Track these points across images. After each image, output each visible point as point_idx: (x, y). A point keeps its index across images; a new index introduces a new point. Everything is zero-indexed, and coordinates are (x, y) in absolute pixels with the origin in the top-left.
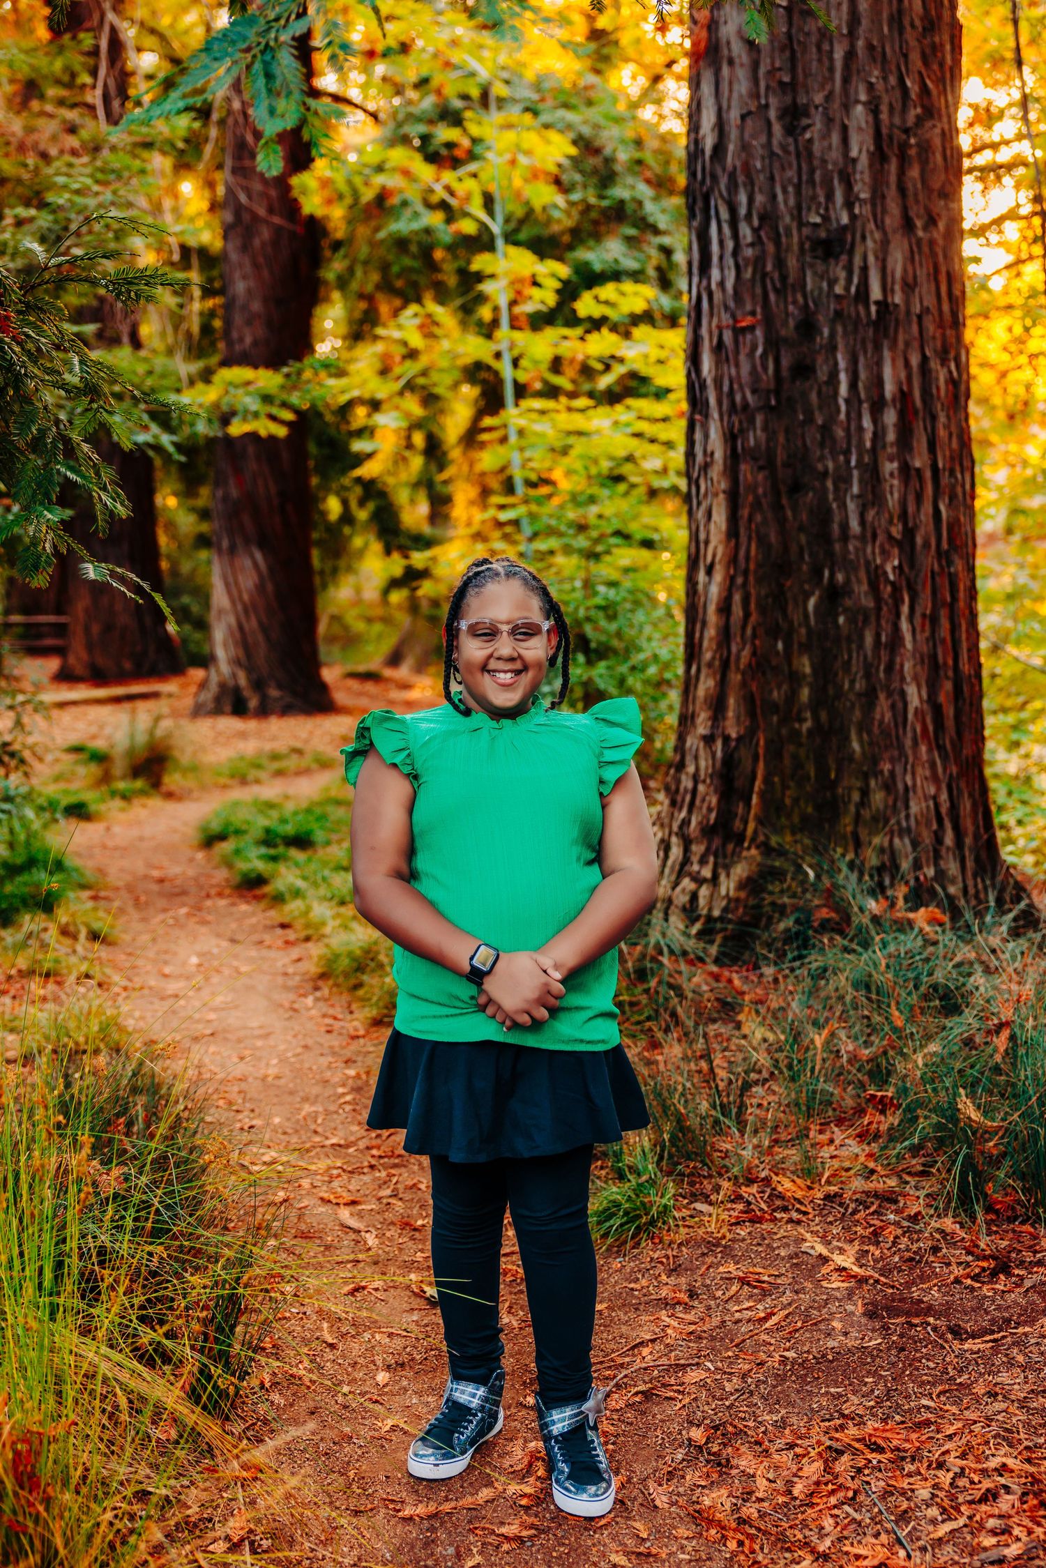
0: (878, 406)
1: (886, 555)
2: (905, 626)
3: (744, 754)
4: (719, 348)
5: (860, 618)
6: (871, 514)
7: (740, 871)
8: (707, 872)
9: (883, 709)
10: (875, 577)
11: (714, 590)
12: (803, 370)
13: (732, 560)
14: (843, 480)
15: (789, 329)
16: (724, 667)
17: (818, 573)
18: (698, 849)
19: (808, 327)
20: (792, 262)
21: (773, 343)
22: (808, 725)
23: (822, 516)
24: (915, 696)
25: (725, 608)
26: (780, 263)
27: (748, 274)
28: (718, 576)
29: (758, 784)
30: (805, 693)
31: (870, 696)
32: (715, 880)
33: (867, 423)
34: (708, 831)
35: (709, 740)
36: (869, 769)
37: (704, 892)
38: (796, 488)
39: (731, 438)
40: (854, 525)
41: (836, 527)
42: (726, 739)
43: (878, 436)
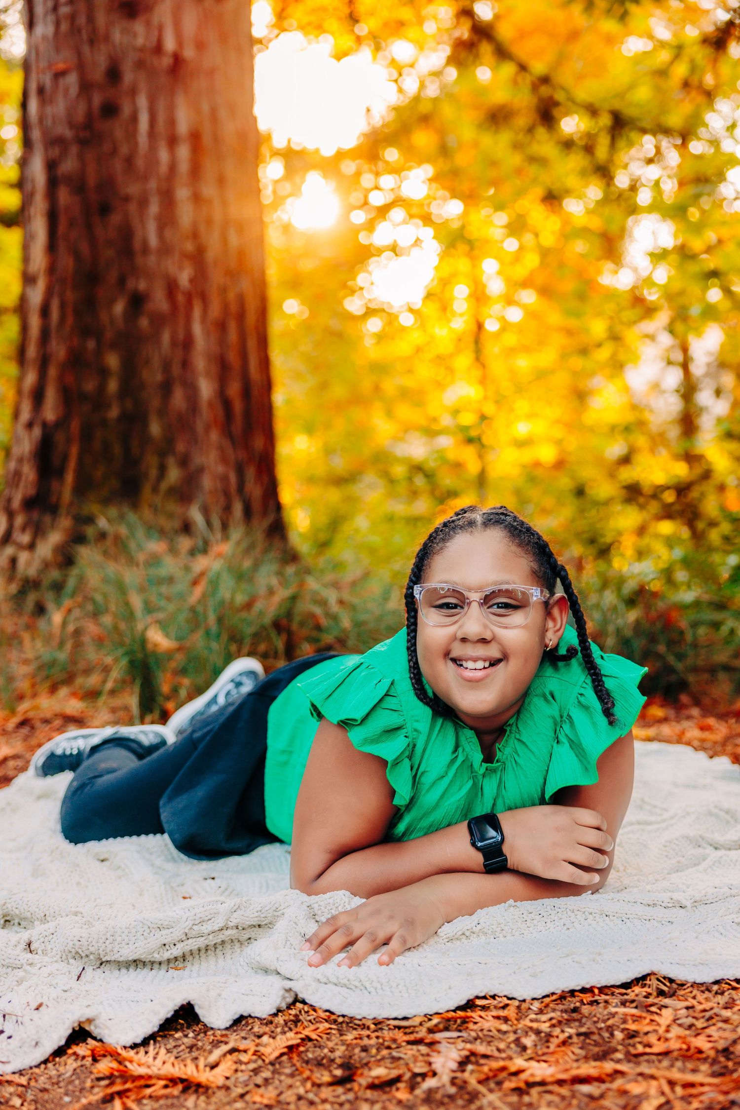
0: (173, 141)
1: (181, 268)
2: (197, 329)
3: (60, 438)
4: (41, 91)
5: (159, 321)
6: (168, 233)
7: (55, 538)
8: (25, 538)
9: (178, 399)
10: (172, 287)
11: (36, 296)
12: (110, 110)
13: (51, 269)
14: (143, 203)
15: (98, 73)
16: (44, 362)
17: (122, 281)
18: (19, 520)
19: (114, 74)
20: (101, 19)
21: (86, 87)
22: (114, 413)
23: (126, 234)
24: (206, 389)
25: (45, 311)
26: (91, 19)
27: (64, 27)
28: (41, 285)
29: (72, 464)
30: (113, 386)
31: (166, 388)
32: (31, 547)
33: (164, 155)
34: (29, 504)
35: (30, 425)
36: (166, 448)
37: (23, 557)
38: (105, 210)
39: (51, 166)
40: (153, 241)
41: (137, 244)
42: (44, 425)
43: (173, 167)
